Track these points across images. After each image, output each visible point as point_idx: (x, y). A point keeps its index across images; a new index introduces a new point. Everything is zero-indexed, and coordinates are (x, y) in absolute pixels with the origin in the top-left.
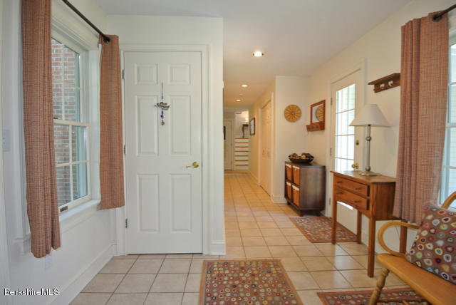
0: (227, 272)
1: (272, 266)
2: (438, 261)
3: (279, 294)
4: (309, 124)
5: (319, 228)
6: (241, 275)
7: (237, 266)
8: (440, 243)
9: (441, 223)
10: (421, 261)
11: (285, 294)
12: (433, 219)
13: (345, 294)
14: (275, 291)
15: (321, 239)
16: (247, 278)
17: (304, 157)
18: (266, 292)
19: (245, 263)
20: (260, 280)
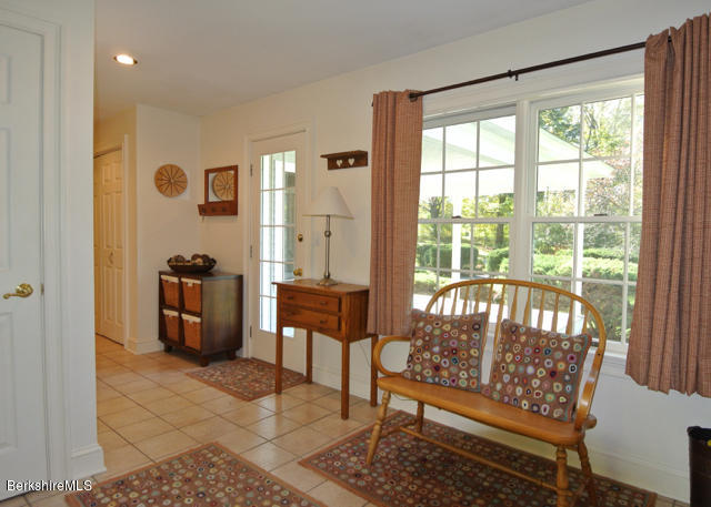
0: (133, 495)
1: (210, 455)
2: (437, 368)
3: (248, 488)
4: (202, 202)
5: (245, 377)
6: (166, 488)
7: (147, 478)
8: (436, 349)
9: (434, 328)
10: (421, 374)
11: (257, 484)
12: (425, 326)
13: (331, 449)
14: (240, 486)
15: (259, 392)
16: (179, 489)
17: (199, 261)
18: (227, 495)
19: (158, 468)
20: (206, 483)
